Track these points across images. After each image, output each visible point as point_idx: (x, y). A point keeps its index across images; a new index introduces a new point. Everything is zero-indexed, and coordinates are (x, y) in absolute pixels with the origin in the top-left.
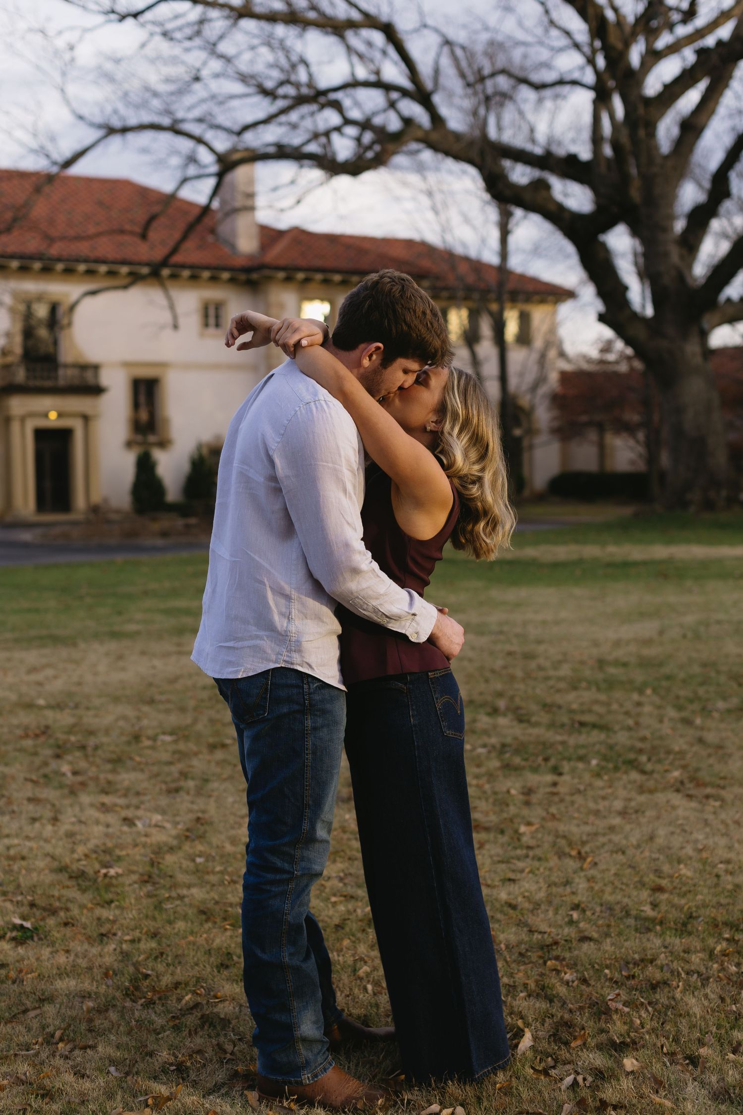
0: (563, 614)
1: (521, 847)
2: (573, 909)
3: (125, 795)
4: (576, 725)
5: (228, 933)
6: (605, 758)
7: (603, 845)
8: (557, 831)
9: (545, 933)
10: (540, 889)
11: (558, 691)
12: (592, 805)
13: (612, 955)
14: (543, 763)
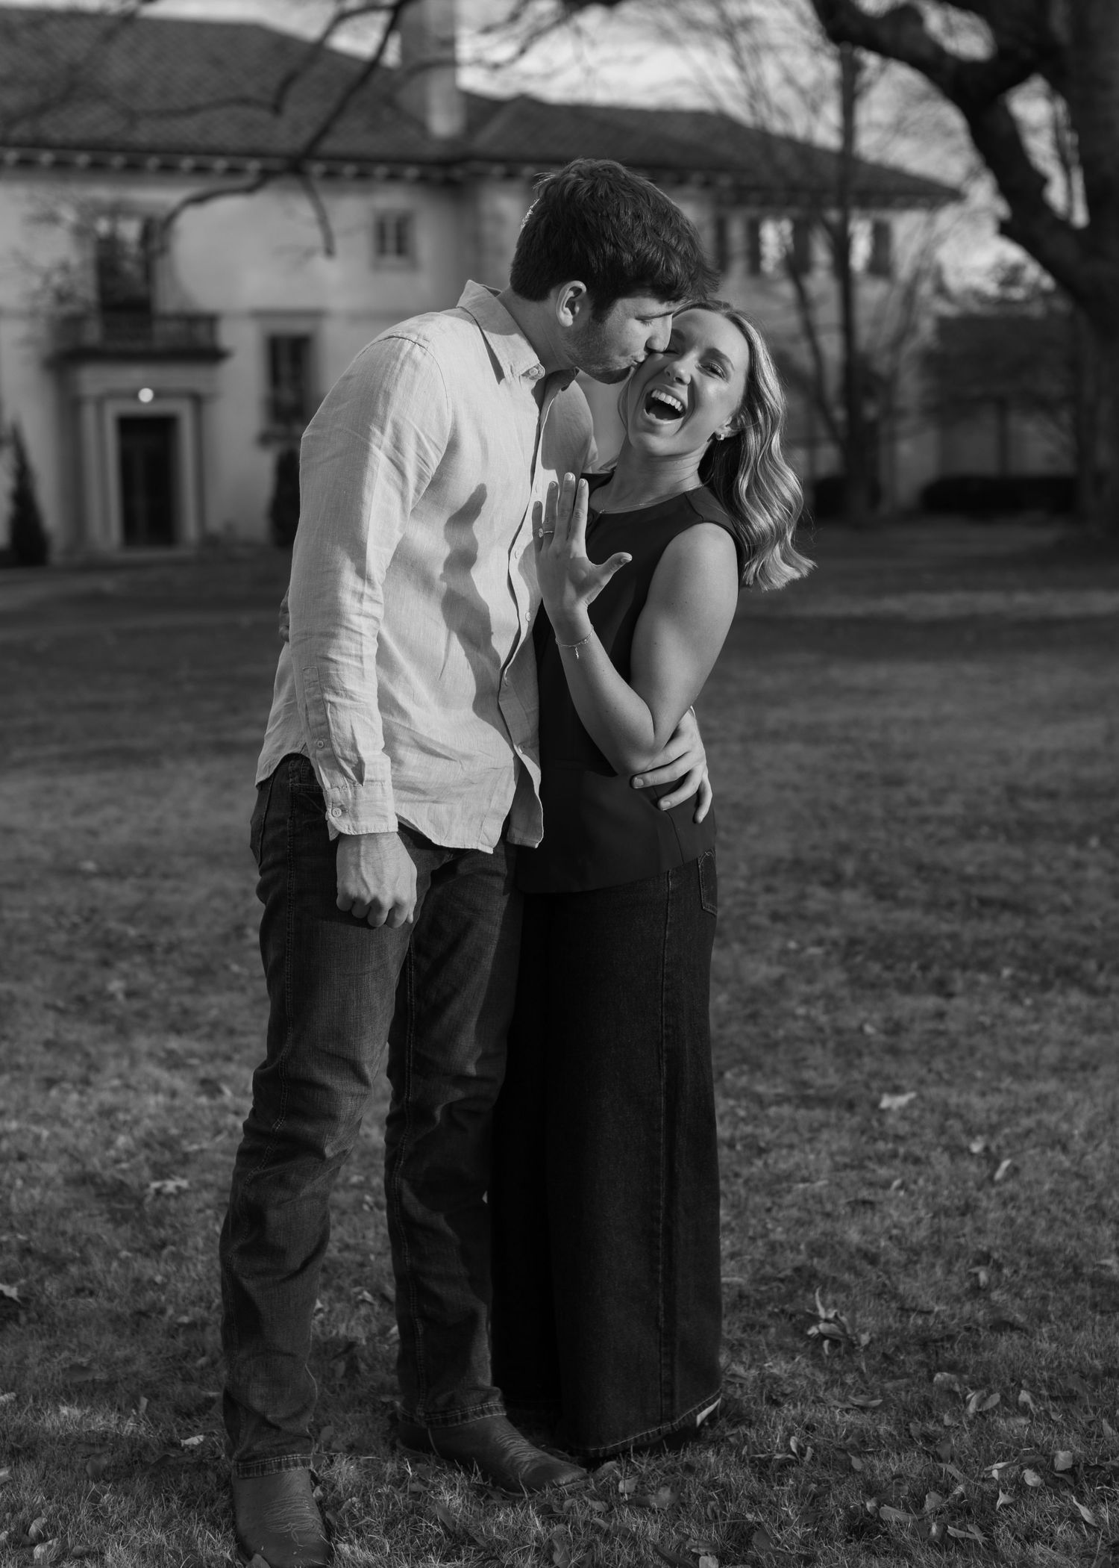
0: (948, 708)
1: (883, 1136)
2: (978, 1263)
3: (210, 1037)
4: (975, 904)
5: (363, 1311)
6: (1024, 964)
7: (1028, 1132)
8: (946, 1104)
9: (929, 1312)
10: (919, 1221)
11: (942, 842)
12: (1005, 1054)
13: (1052, 1362)
14: (919, 974)
